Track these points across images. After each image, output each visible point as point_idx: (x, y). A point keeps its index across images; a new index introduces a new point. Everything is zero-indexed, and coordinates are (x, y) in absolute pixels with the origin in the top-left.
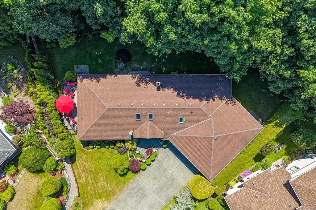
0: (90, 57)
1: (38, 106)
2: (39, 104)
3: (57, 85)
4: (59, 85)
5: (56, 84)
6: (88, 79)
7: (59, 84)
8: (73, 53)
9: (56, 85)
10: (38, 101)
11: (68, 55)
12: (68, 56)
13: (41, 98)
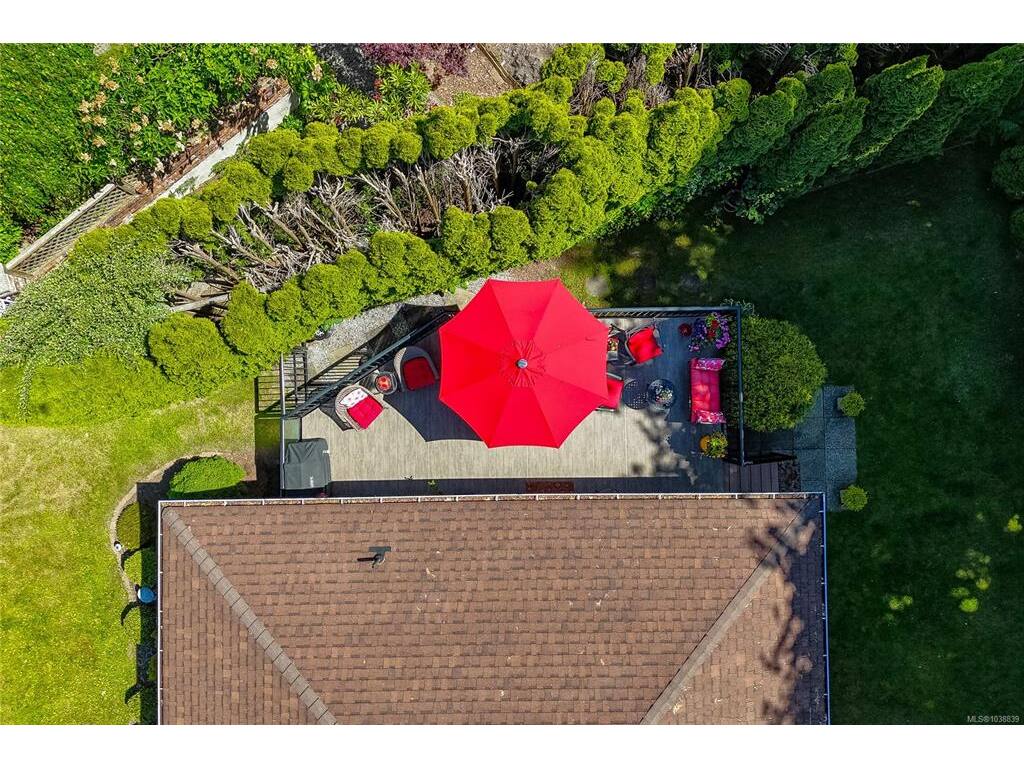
0: (930, 517)
1: (507, 111)
2: (519, 125)
3: (683, 241)
4: (684, 254)
5: (689, 234)
6: (785, 612)
7: (695, 253)
8: (955, 370)
9: (677, 234)
10: (553, 111)
11: (942, 328)
12: (934, 331)
13: (587, 147)
